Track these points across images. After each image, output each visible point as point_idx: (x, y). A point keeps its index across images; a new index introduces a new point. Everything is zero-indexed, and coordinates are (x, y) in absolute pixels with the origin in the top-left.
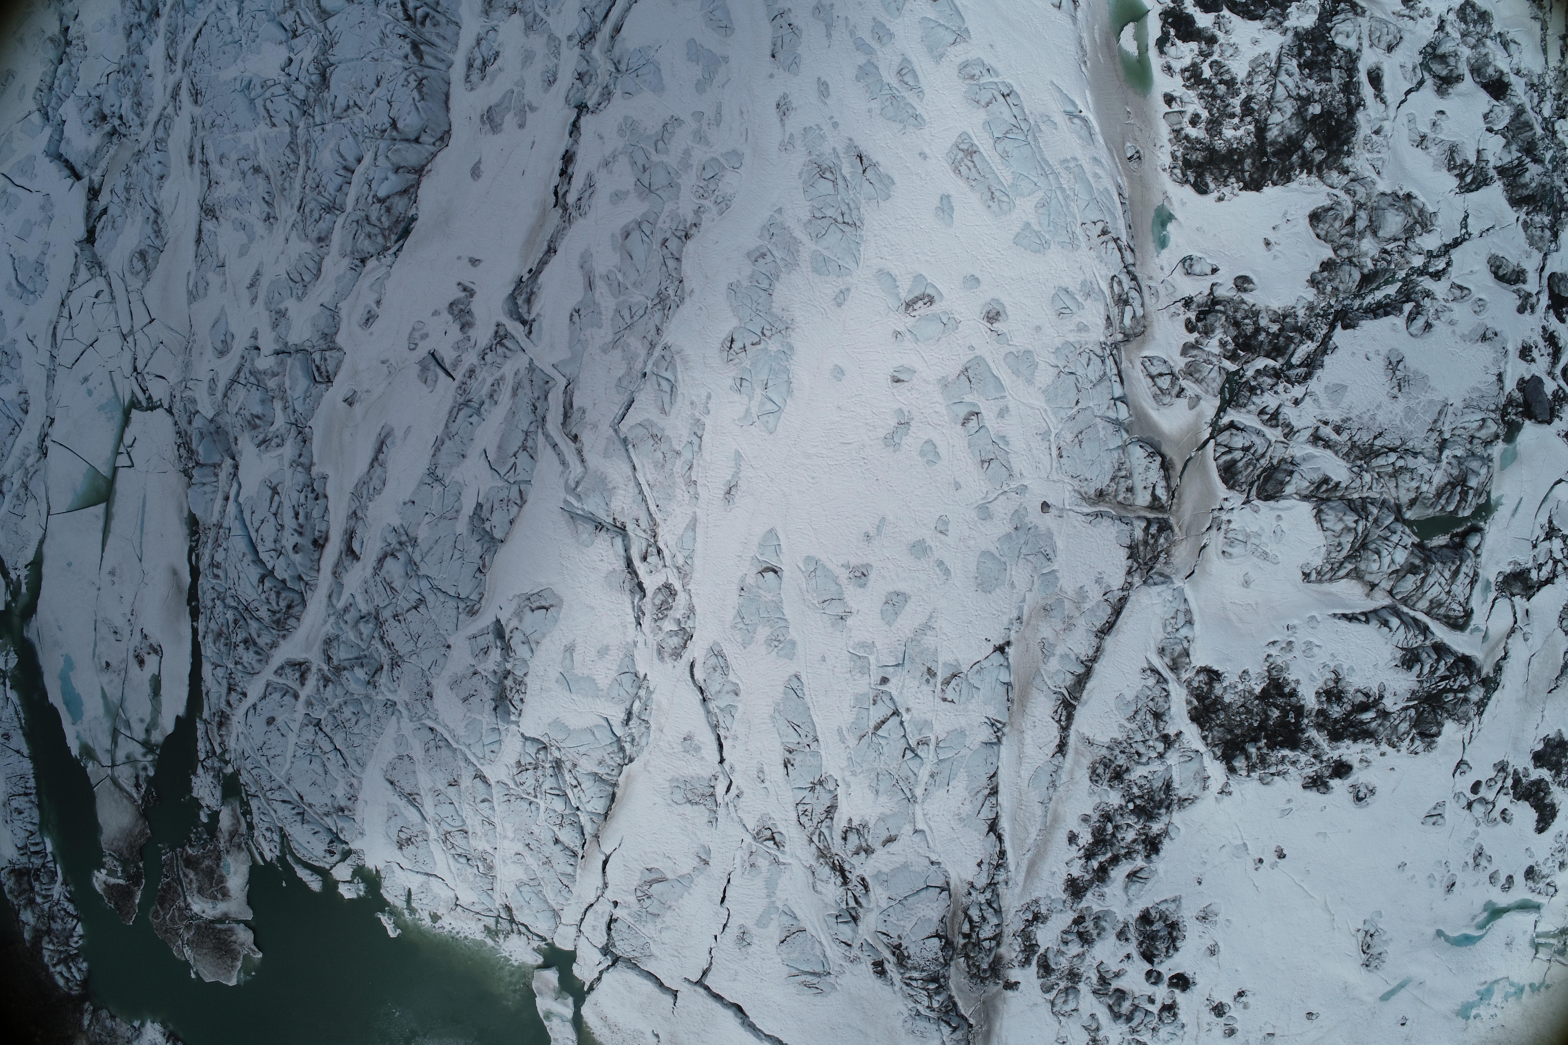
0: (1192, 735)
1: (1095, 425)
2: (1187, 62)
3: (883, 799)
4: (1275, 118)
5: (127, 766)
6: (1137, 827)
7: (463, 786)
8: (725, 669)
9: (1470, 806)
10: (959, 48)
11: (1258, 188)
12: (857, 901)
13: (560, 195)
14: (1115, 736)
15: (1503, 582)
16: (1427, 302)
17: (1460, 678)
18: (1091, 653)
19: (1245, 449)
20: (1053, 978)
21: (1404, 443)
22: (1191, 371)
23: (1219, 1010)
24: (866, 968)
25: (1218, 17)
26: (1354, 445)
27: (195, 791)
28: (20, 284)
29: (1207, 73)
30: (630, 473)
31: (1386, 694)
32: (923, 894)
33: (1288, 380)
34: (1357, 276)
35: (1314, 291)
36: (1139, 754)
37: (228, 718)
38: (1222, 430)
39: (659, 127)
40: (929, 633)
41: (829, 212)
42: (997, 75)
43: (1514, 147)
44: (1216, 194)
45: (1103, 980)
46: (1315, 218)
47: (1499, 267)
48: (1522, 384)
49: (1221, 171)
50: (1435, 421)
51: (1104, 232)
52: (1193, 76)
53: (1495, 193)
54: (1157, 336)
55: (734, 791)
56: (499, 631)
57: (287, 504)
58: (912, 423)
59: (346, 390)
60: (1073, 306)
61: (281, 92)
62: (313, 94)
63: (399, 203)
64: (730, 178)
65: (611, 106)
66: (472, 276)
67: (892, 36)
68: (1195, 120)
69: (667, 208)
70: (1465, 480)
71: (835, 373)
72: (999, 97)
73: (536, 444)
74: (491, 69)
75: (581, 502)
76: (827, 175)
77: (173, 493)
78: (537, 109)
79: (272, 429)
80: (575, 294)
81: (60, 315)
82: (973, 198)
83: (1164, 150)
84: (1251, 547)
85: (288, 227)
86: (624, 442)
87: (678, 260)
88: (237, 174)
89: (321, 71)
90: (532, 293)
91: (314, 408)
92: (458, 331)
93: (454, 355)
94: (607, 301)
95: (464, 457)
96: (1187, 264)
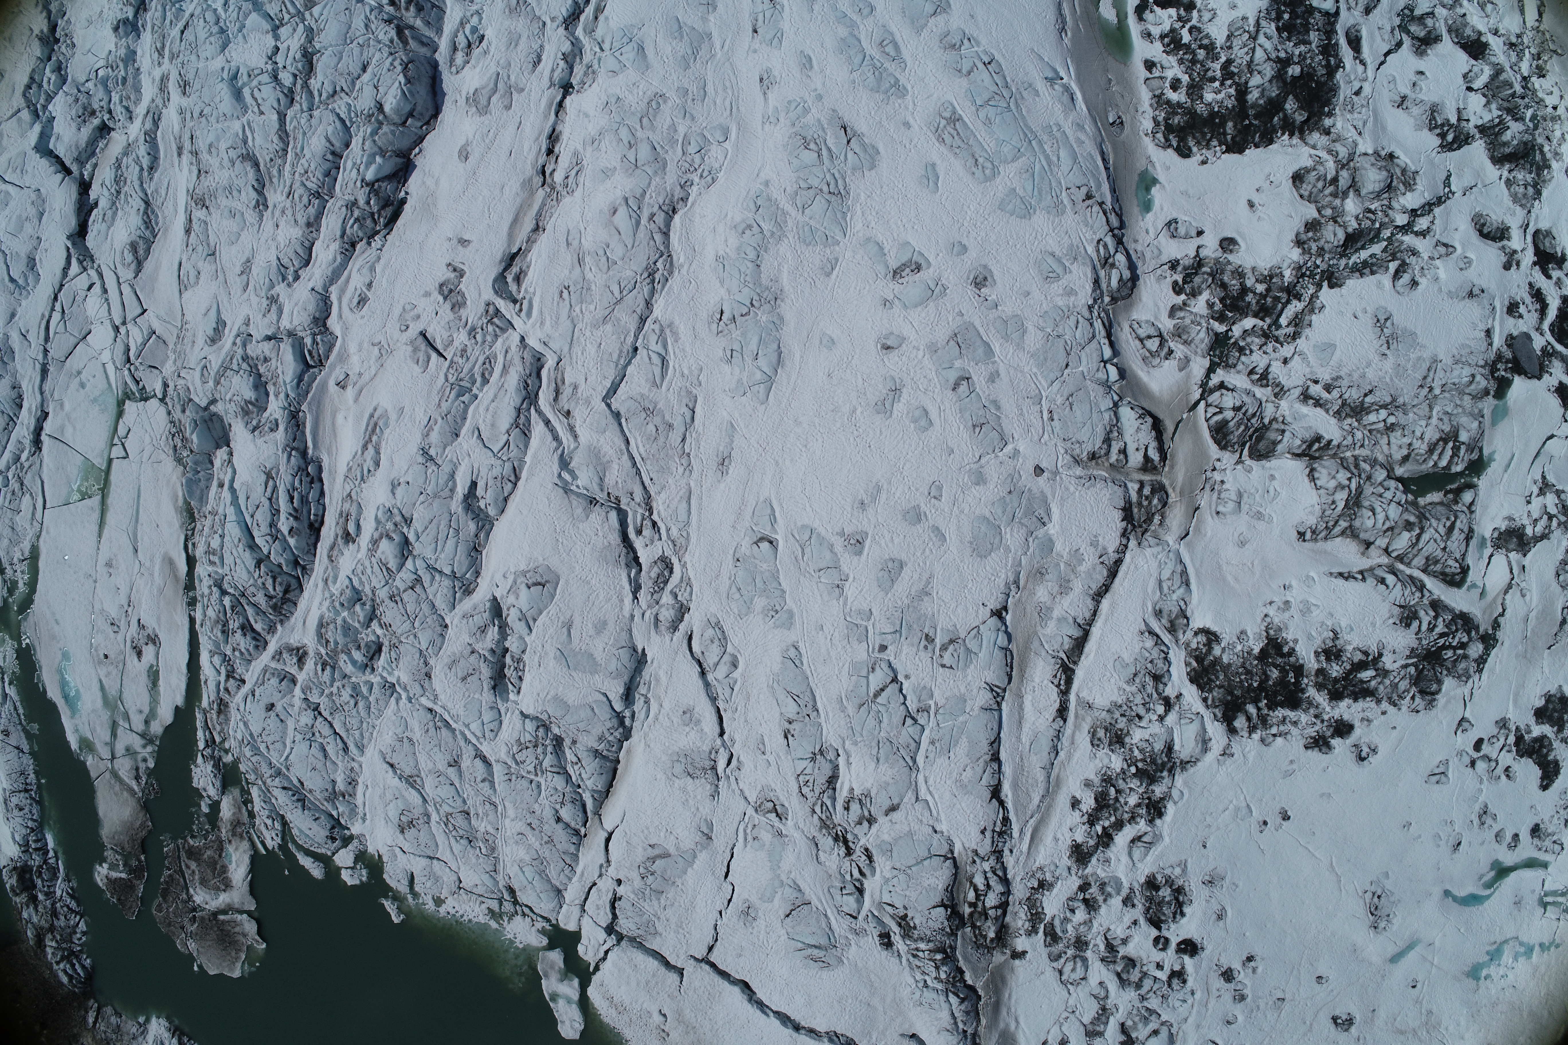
0: (1191, 695)
1: (1085, 387)
2: (1166, 27)
3: (883, 767)
4: (1255, 81)
5: (127, 759)
6: (1141, 790)
7: (464, 765)
8: (723, 640)
9: (1473, 763)
10: (940, 19)
11: (1241, 151)
12: (861, 873)
13: (549, 172)
14: (1114, 698)
15: (1498, 539)
16: (1412, 260)
17: (1459, 635)
18: (1088, 615)
19: (1237, 409)
20: (1061, 946)
21: (1394, 400)
22: (1179, 333)
23: (1228, 975)
24: (872, 941)
26: (1344, 403)
27: (195, 780)
28: (12, 280)
29: (1186, 38)
30: (623, 447)
31: (1385, 652)
32: (926, 863)
33: (1277, 340)
34: (1341, 236)
35: (1300, 251)
36: (1140, 718)
37: (227, 705)
38: (1212, 391)
39: (643, 105)
40: (926, 599)
41: (815, 182)
42: (978, 44)
43: (1494, 106)
44: (1199, 158)
45: (1110, 947)
46: (1298, 178)
47: (1484, 225)
48: (1511, 341)
49: (1204, 135)
50: (1425, 378)
51: (1089, 196)
52: (1172, 42)
53: (1478, 149)
54: (1144, 299)
55: (734, 762)
56: (496, 610)
57: (282, 490)
58: (904, 390)
59: (338, 374)
60: (1059, 270)
61: (268, 80)
62: (299, 82)
63: (388, 187)
64: (715, 152)
65: (595, 85)
66: (461, 256)
67: (872, 9)
68: (1175, 85)
69: (654, 183)
70: (1456, 436)
71: (825, 341)
72: (980, 66)
73: (528, 420)
74: (476, 52)
75: (575, 477)
76: (812, 146)
77: (168, 482)
78: (523, 90)
79: (266, 415)
80: (564, 271)
81: (53, 309)
82: (958, 165)
83: (1146, 115)
84: (1245, 507)
85: (277, 213)
86: (617, 415)
87: (666, 234)
88: (226, 162)
89: (308, 58)
90: (521, 271)
91: (308, 392)
92: (448, 311)
93: (446, 335)
94: (595, 276)
95: (457, 435)
96: (1172, 224)
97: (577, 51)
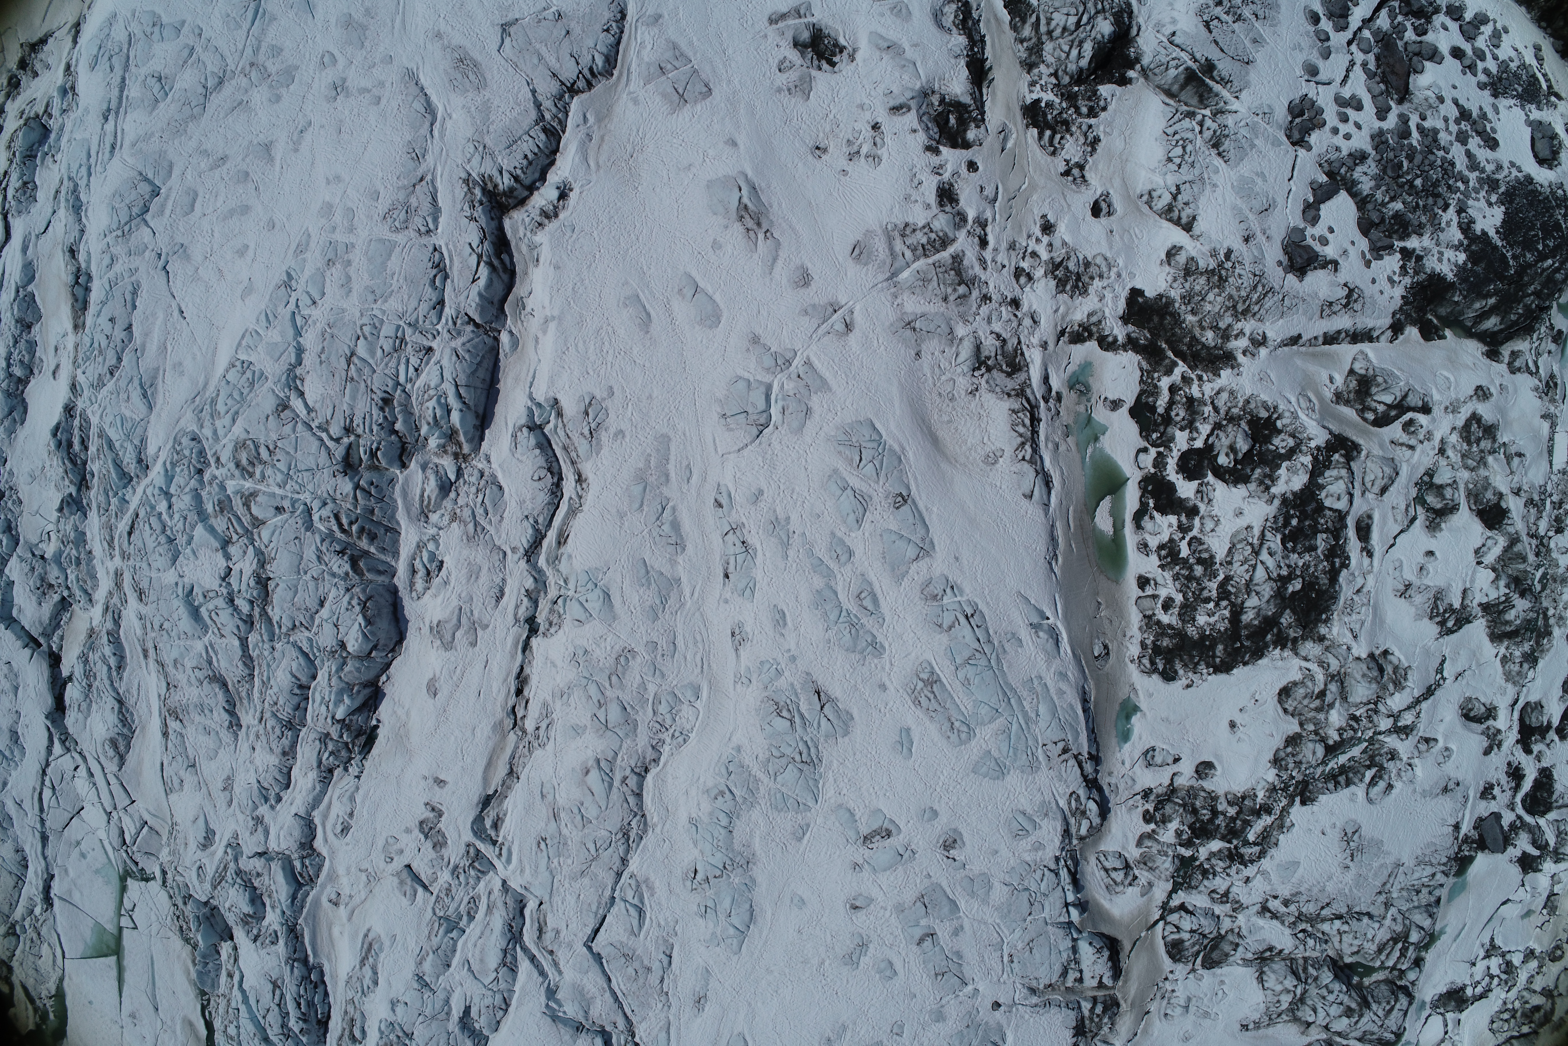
1: (1046, 932)
2: (1165, 537)
4: (1252, 602)
10: (923, 564)
11: (1228, 670)
13: (519, 715)
15: (1438, 1001)
16: (1390, 765)
19: (1193, 931)
21: (1350, 910)
22: (1145, 861)
25: (1201, 485)
26: (1301, 914)
29: (1185, 551)
30: (605, 984)
33: (1242, 861)
34: (1320, 751)
35: (1276, 770)
38: (1172, 911)
39: (611, 660)
41: (788, 751)
42: (962, 592)
43: (1502, 582)
44: (1184, 682)
46: (1285, 693)
47: (1471, 709)
48: (1480, 824)
49: (1192, 657)
50: (1385, 884)
51: (1065, 751)
52: (1169, 555)
53: (1477, 631)
54: (1113, 830)
57: (288, 997)
58: (871, 946)
59: (329, 892)
60: (1029, 827)
61: (224, 605)
62: (257, 610)
63: (360, 719)
64: (686, 711)
65: (561, 632)
66: (439, 796)
67: (851, 553)
68: (1167, 606)
69: (625, 745)
70: (1407, 936)
71: (795, 901)
72: (962, 620)
73: (515, 958)
74: (436, 581)
75: (560, 1005)
76: (785, 713)
77: (179, 957)
78: (487, 626)
79: (265, 923)
80: (540, 823)
81: (43, 783)
82: (932, 729)
83: (1134, 641)
84: (1192, 1009)
85: (252, 737)
86: (598, 958)
87: (639, 795)
88: (193, 679)
89: (263, 583)
90: (498, 818)
91: (302, 907)
92: (430, 849)
93: (430, 872)
94: (572, 833)
95: (449, 966)
96: (1149, 756)
97: (540, 586)
